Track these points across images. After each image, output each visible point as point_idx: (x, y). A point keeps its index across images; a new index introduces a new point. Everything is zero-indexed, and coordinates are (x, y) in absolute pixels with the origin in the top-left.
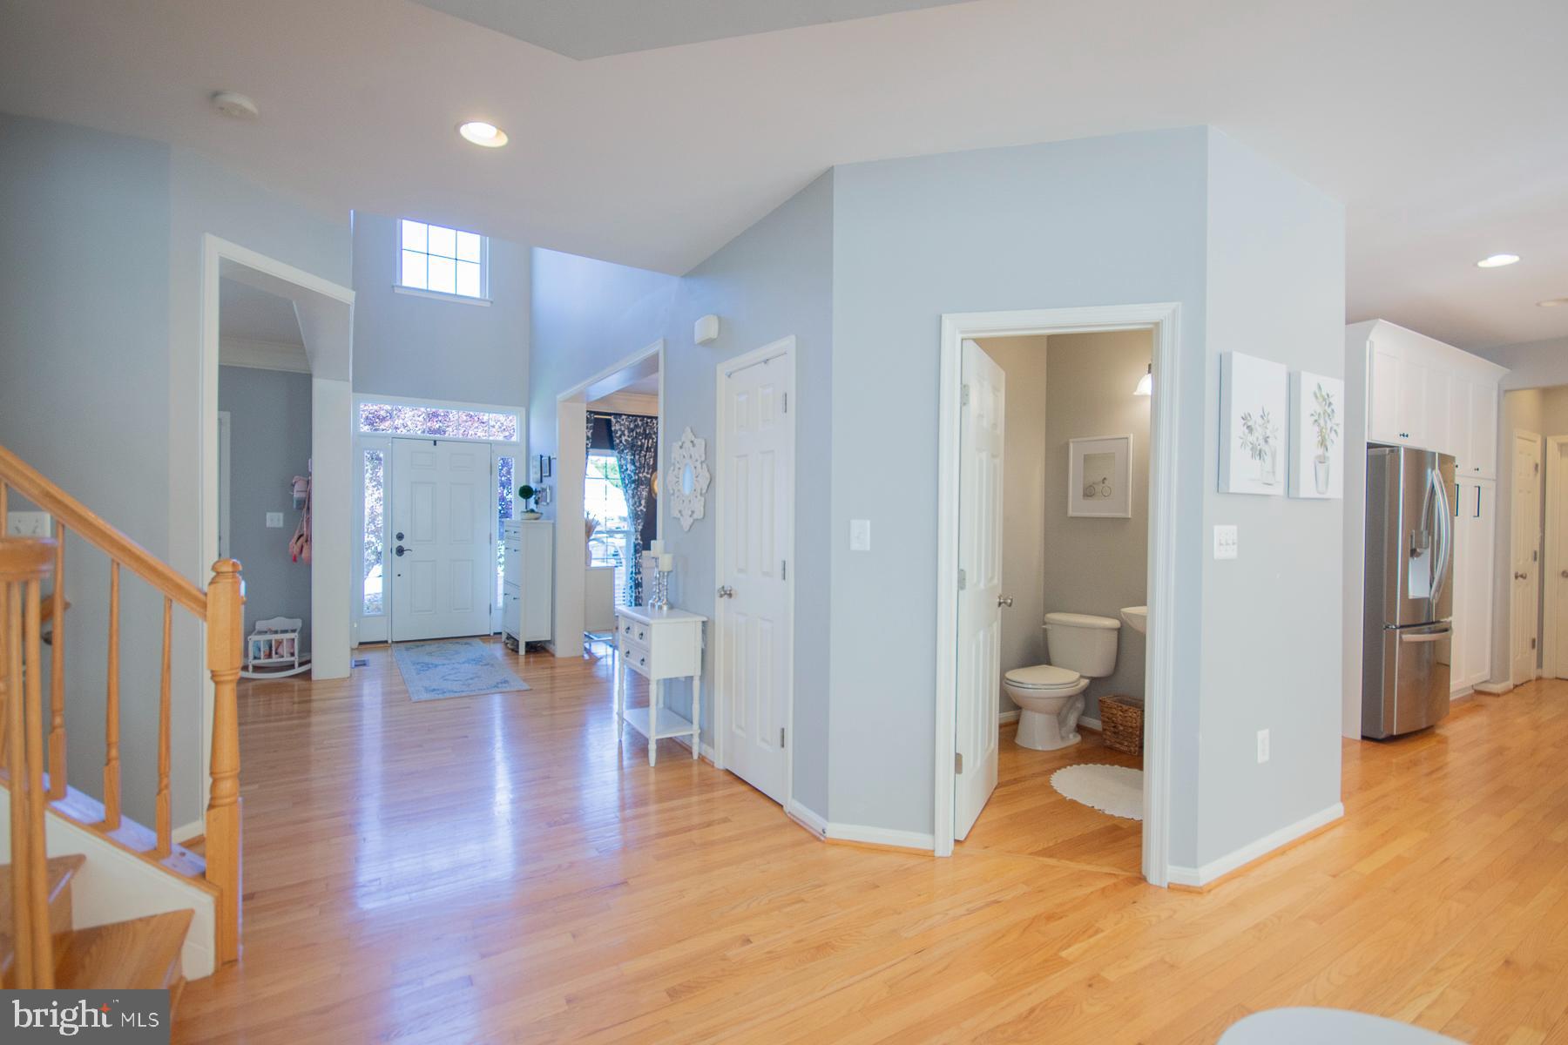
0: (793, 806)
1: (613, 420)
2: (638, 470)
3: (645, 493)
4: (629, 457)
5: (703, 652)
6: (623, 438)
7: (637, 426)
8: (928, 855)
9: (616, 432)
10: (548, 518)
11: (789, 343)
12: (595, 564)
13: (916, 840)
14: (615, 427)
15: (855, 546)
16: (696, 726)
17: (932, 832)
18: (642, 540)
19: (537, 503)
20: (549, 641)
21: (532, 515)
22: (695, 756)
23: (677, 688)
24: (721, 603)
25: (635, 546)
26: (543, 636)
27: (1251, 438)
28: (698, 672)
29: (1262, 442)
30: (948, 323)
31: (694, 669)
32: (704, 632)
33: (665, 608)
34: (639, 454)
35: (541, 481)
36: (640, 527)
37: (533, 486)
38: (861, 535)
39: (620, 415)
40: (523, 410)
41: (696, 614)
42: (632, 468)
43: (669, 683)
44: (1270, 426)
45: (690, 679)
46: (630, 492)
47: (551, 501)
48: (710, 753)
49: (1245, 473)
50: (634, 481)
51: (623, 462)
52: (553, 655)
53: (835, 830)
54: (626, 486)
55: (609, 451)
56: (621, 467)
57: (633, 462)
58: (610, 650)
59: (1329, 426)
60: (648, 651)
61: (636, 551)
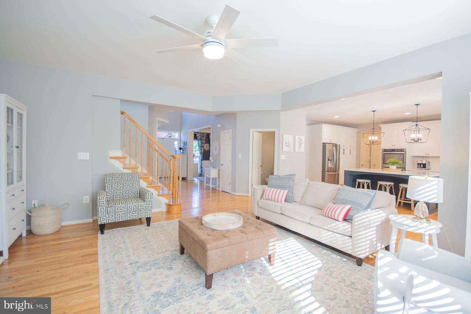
0: (231, 192)
1: (197, 134)
2: (202, 144)
3: (203, 149)
4: (200, 141)
5: (218, 174)
6: (199, 137)
7: (201, 135)
8: (248, 196)
9: (197, 136)
10: (186, 154)
11: (231, 130)
12: (194, 163)
13: (246, 194)
14: (197, 135)
15: (239, 158)
16: (217, 185)
17: (248, 193)
18: (203, 158)
19: (183, 151)
20: (186, 177)
21: (183, 153)
22: (217, 190)
23: (214, 179)
24: (221, 166)
25: (201, 159)
26: (185, 176)
27: (287, 145)
28: (218, 177)
29: (288, 145)
30: (251, 130)
31: (217, 177)
32: (218, 171)
33: (212, 168)
34: (202, 141)
35: (184, 146)
36: (202, 156)
37: (182, 147)
38: (240, 156)
39: (198, 133)
40: (179, 132)
41: (217, 168)
42: (200, 143)
43: (213, 178)
44: (290, 143)
45: (216, 178)
46: (200, 148)
47: (187, 150)
48: (219, 189)
49: (285, 149)
50: (201, 146)
51: (199, 142)
52: (187, 180)
53: (236, 194)
54: (199, 147)
55: (196, 140)
56: (198, 143)
57: (201, 142)
58: (197, 179)
59: (301, 143)
60: (210, 174)
61: (201, 161)
